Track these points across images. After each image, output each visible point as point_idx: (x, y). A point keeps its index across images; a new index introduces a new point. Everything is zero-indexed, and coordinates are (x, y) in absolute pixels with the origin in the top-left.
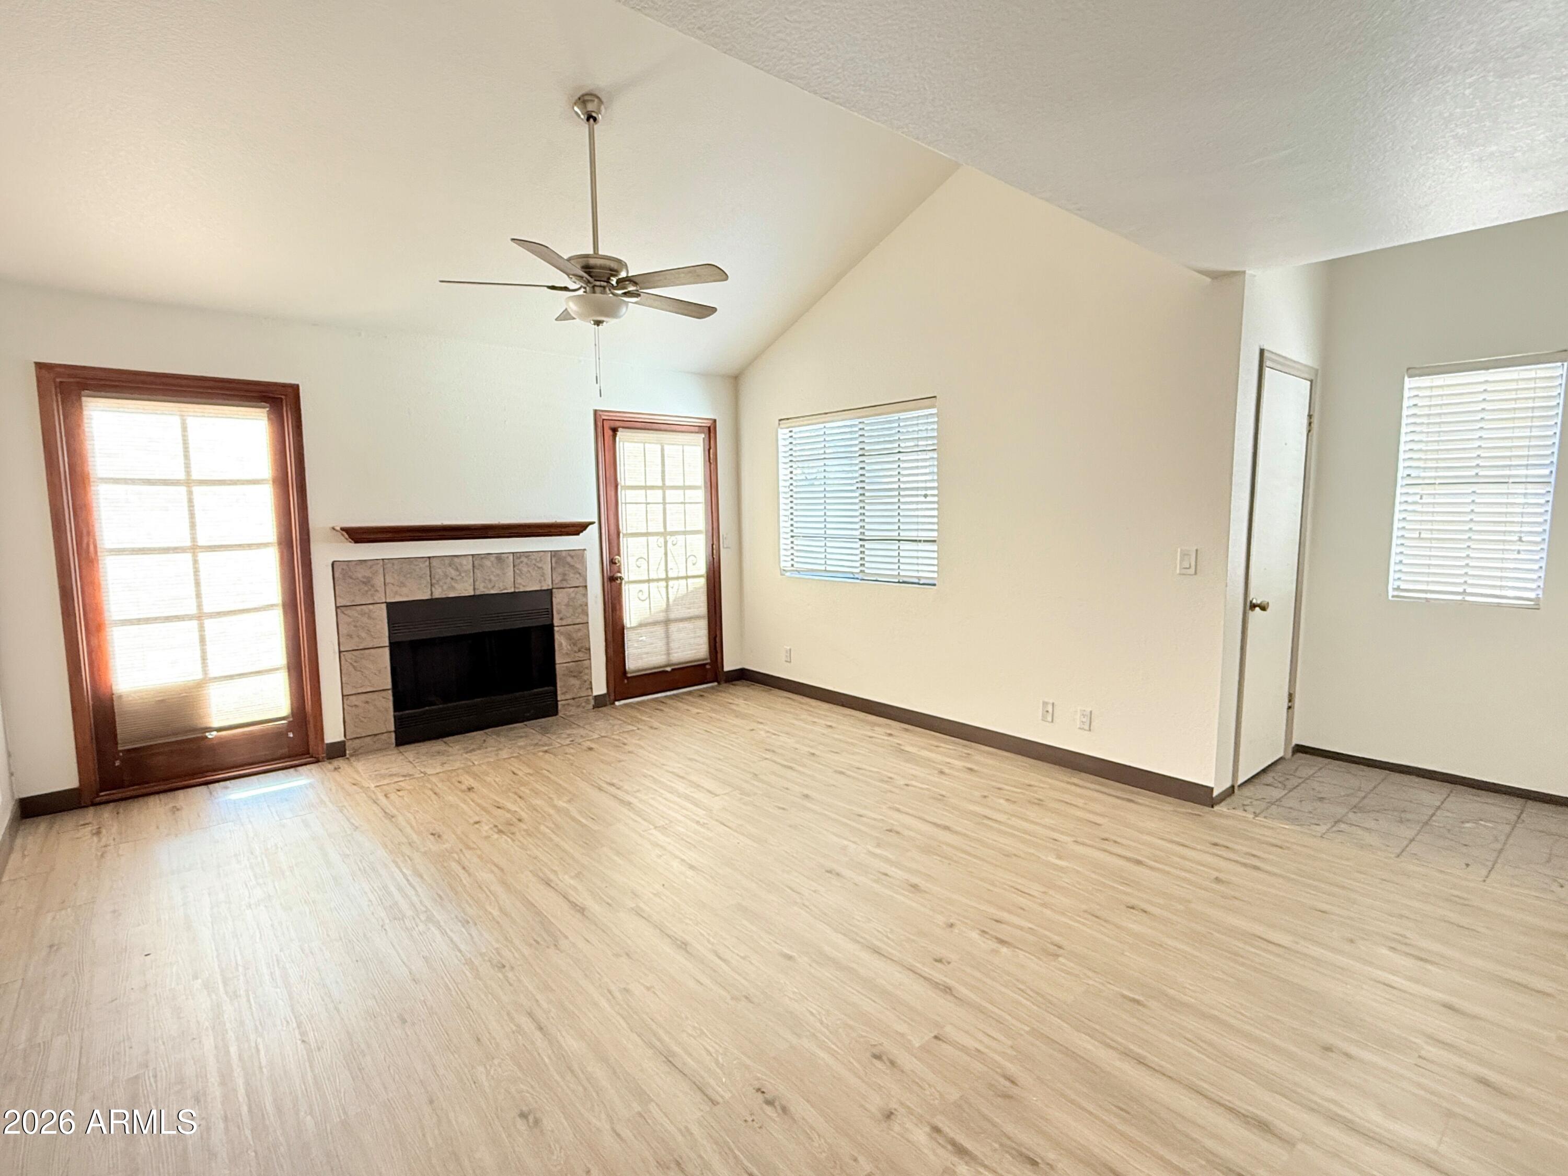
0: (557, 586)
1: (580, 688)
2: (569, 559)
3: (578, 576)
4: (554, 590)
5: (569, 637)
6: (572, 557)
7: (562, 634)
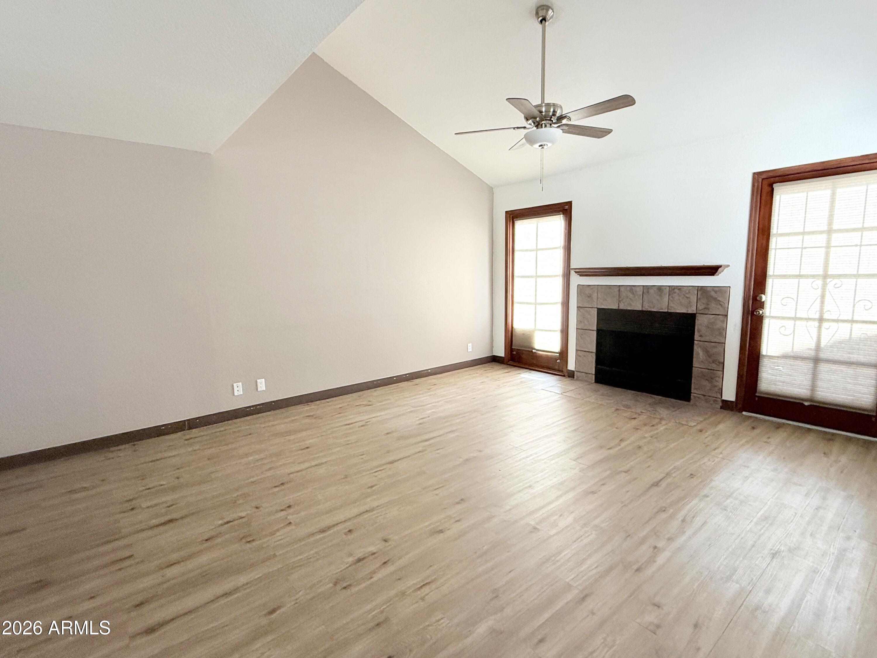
0: (701, 312)
1: (710, 390)
2: (713, 293)
3: (720, 307)
4: (697, 315)
5: (706, 351)
6: (716, 292)
7: (700, 346)
